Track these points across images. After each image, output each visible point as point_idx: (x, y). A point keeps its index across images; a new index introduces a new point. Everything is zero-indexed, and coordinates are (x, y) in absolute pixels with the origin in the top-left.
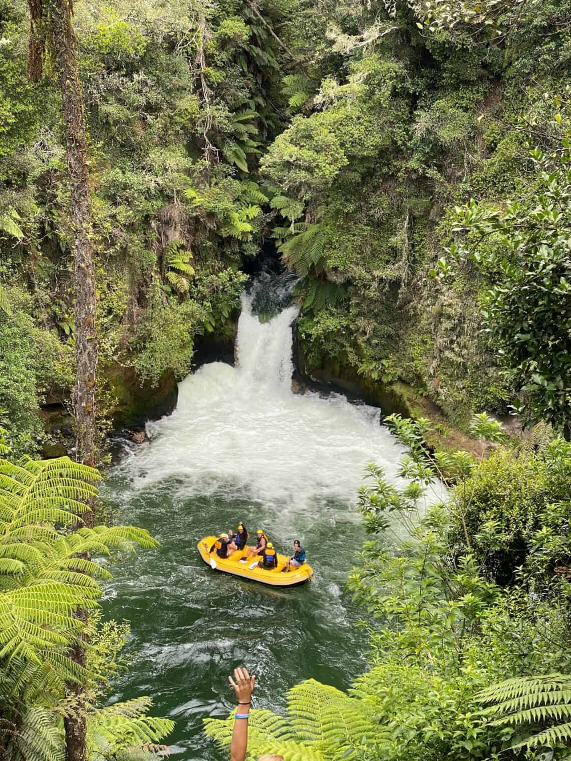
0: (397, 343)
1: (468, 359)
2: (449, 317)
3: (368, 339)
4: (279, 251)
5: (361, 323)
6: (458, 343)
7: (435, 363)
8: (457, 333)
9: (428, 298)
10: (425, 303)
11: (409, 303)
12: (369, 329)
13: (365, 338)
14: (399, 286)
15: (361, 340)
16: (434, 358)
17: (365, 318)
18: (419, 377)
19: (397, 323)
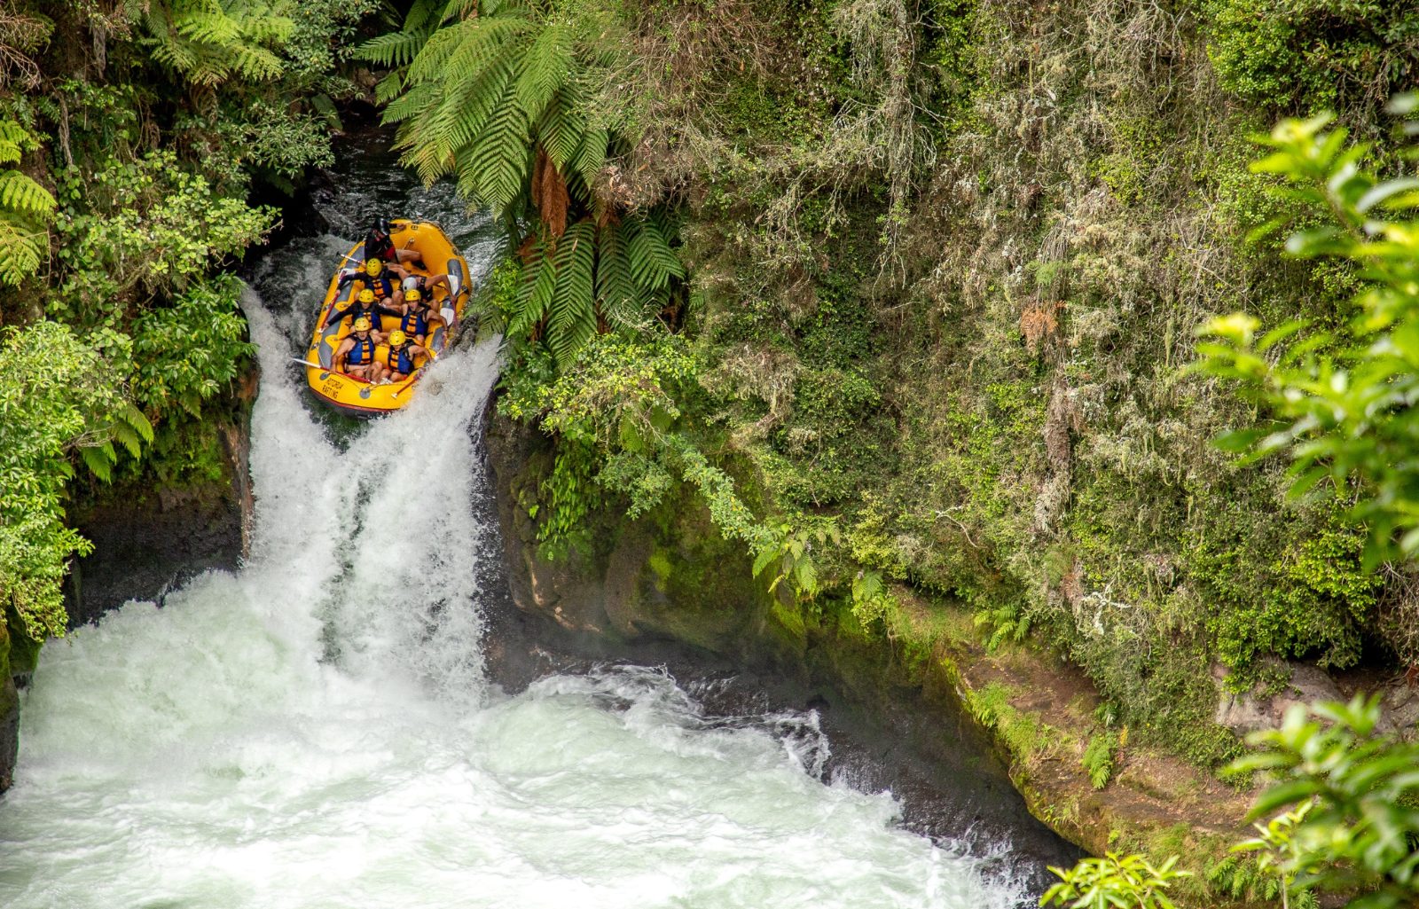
0: (888, 439)
1: (1187, 459)
2: (1098, 297)
3: (774, 430)
4: (388, 118)
5: (745, 364)
6: (1140, 400)
7: (1050, 492)
8: (1130, 354)
9: (1002, 236)
10: (995, 260)
11: (926, 272)
12: (774, 391)
13: (761, 427)
14: (884, 204)
15: (744, 433)
16: (1046, 472)
17: (758, 344)
18: (988, 558)
19: (882, 361)
